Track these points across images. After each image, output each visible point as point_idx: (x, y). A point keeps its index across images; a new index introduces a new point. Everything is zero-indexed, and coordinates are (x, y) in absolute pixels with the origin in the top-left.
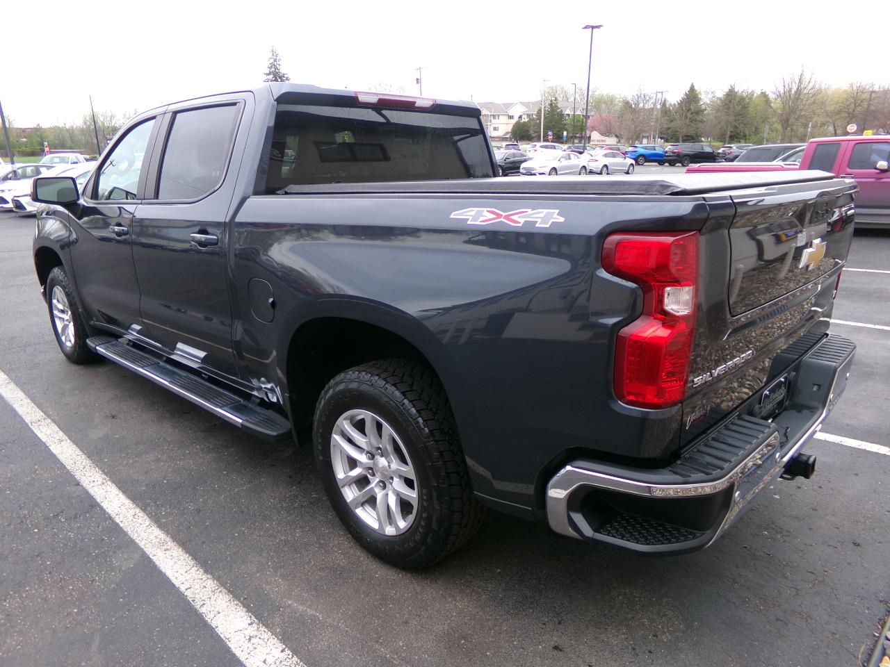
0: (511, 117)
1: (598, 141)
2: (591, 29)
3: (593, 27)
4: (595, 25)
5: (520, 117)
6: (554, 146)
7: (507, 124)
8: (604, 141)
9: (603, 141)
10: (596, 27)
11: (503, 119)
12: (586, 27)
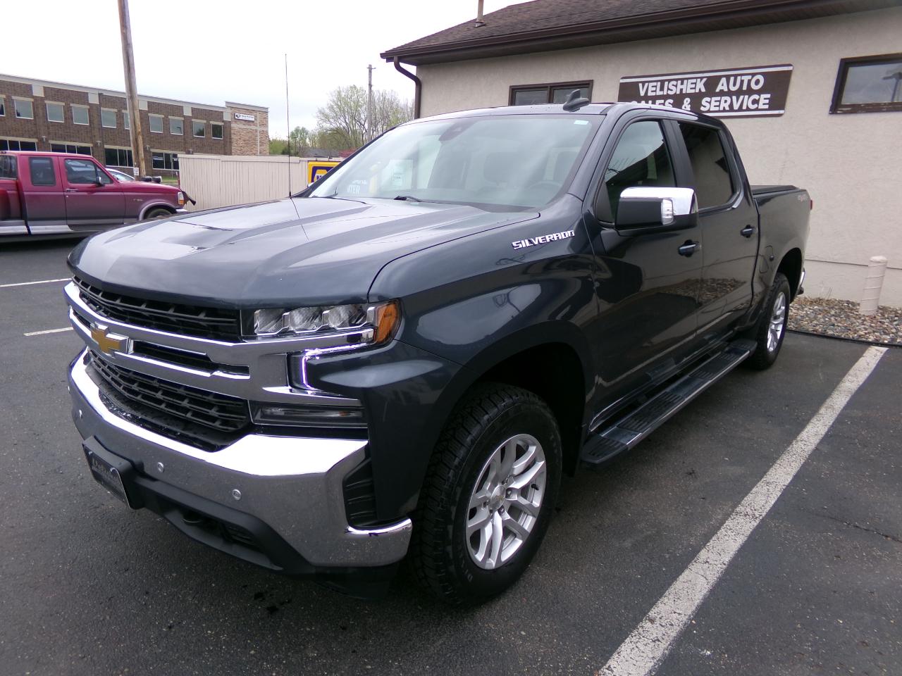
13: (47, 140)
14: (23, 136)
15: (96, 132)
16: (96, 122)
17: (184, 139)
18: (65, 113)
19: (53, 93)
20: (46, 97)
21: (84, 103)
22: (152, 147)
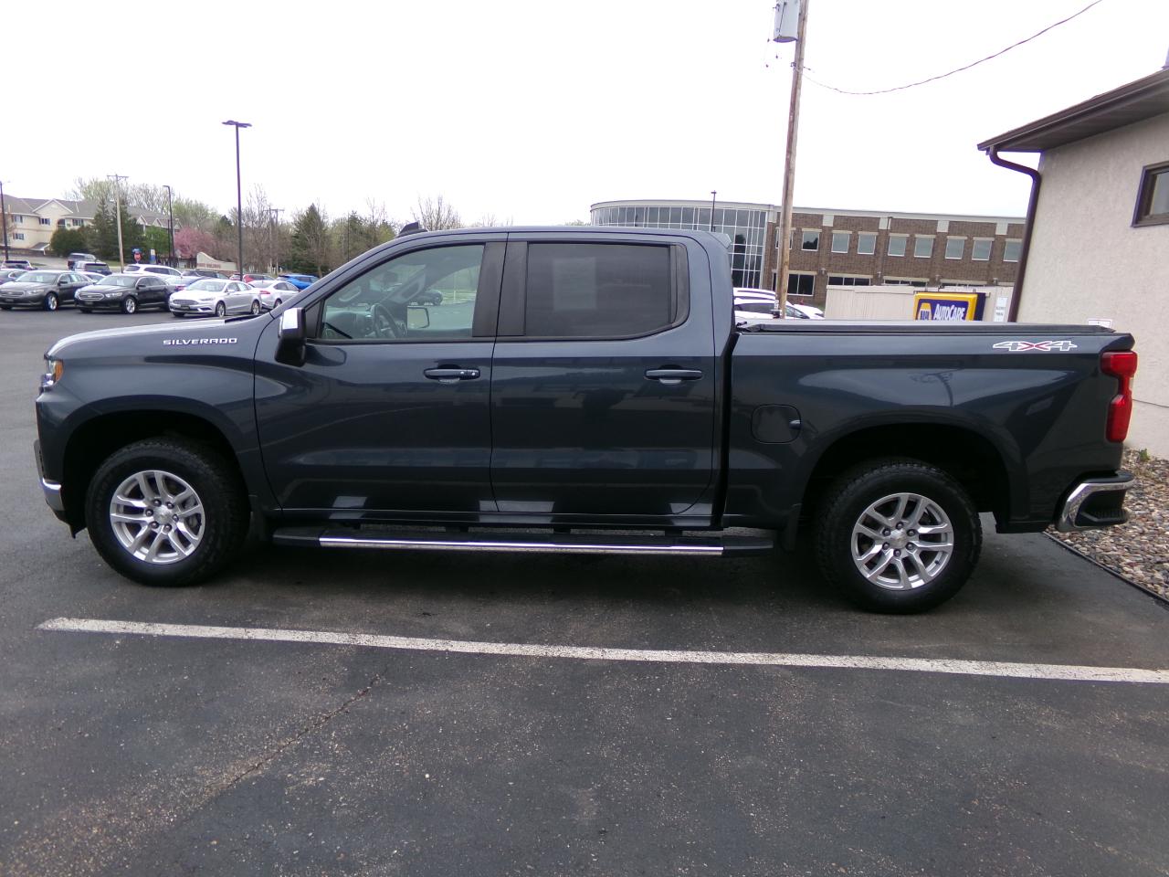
0: (45, 221)
1: (209, 266)
2: (235, 126)
3: (238, 125)
4: (240, 122)
5: (61, 222)
6: (167, 270)
7: (38, 231)
8: (219, 266)
9: (215, 266)
10: (244, 125)
11: (33, 224)
12: (230, 123)
13: (826, 272)
14: (804, 270)
15: (879, 263)
16: (881, 250)
17: (989, 266)
18: (851, 241)
19: (842, 221)
20: (835, 227)
21: (873, 230)
22: (943, 277)
